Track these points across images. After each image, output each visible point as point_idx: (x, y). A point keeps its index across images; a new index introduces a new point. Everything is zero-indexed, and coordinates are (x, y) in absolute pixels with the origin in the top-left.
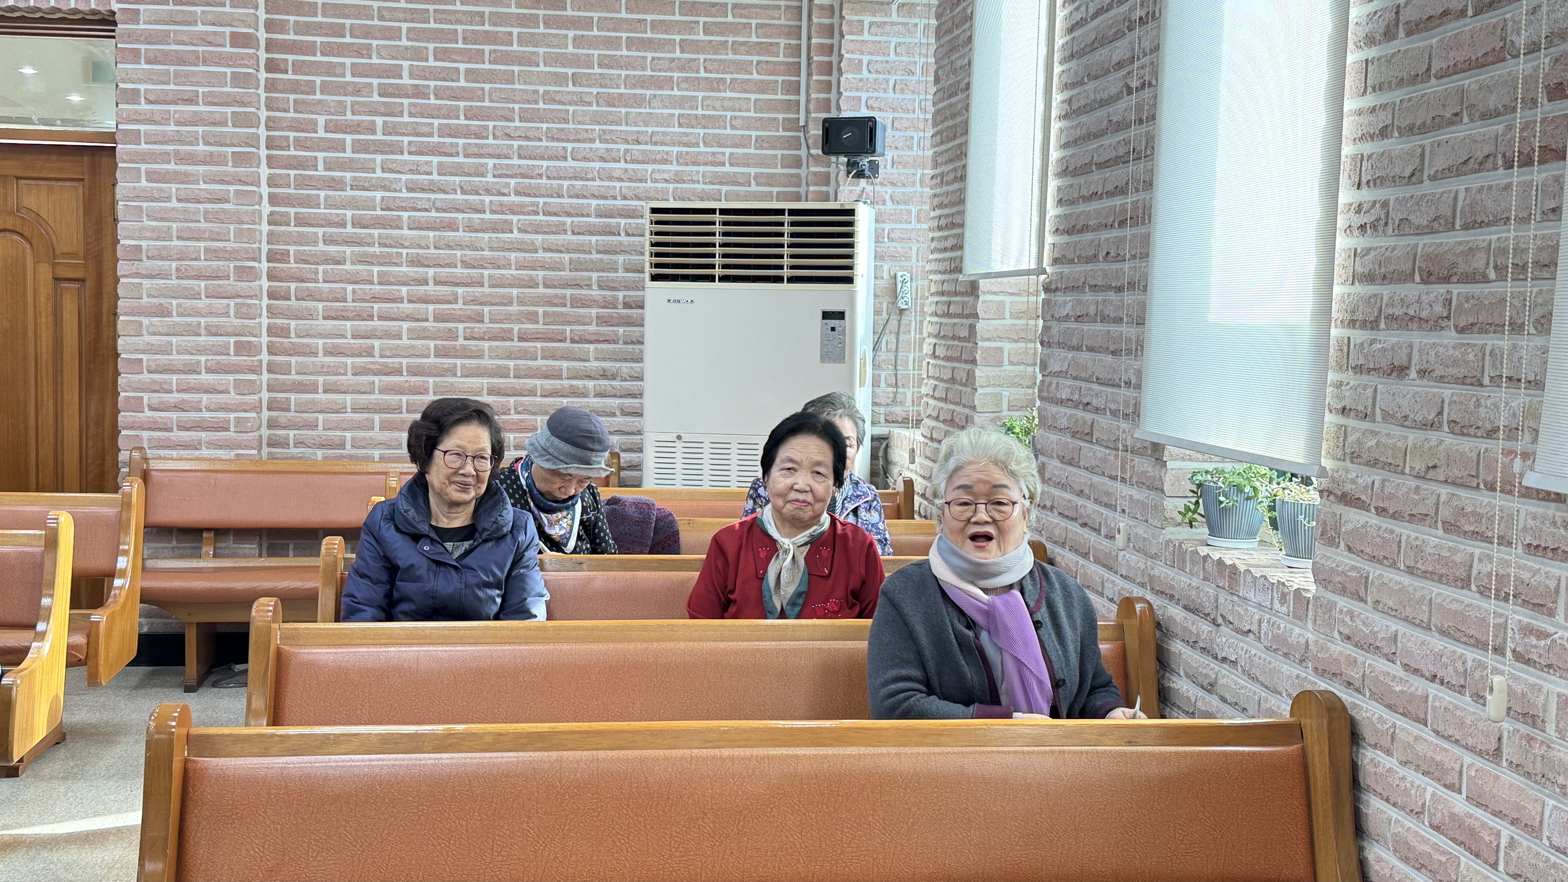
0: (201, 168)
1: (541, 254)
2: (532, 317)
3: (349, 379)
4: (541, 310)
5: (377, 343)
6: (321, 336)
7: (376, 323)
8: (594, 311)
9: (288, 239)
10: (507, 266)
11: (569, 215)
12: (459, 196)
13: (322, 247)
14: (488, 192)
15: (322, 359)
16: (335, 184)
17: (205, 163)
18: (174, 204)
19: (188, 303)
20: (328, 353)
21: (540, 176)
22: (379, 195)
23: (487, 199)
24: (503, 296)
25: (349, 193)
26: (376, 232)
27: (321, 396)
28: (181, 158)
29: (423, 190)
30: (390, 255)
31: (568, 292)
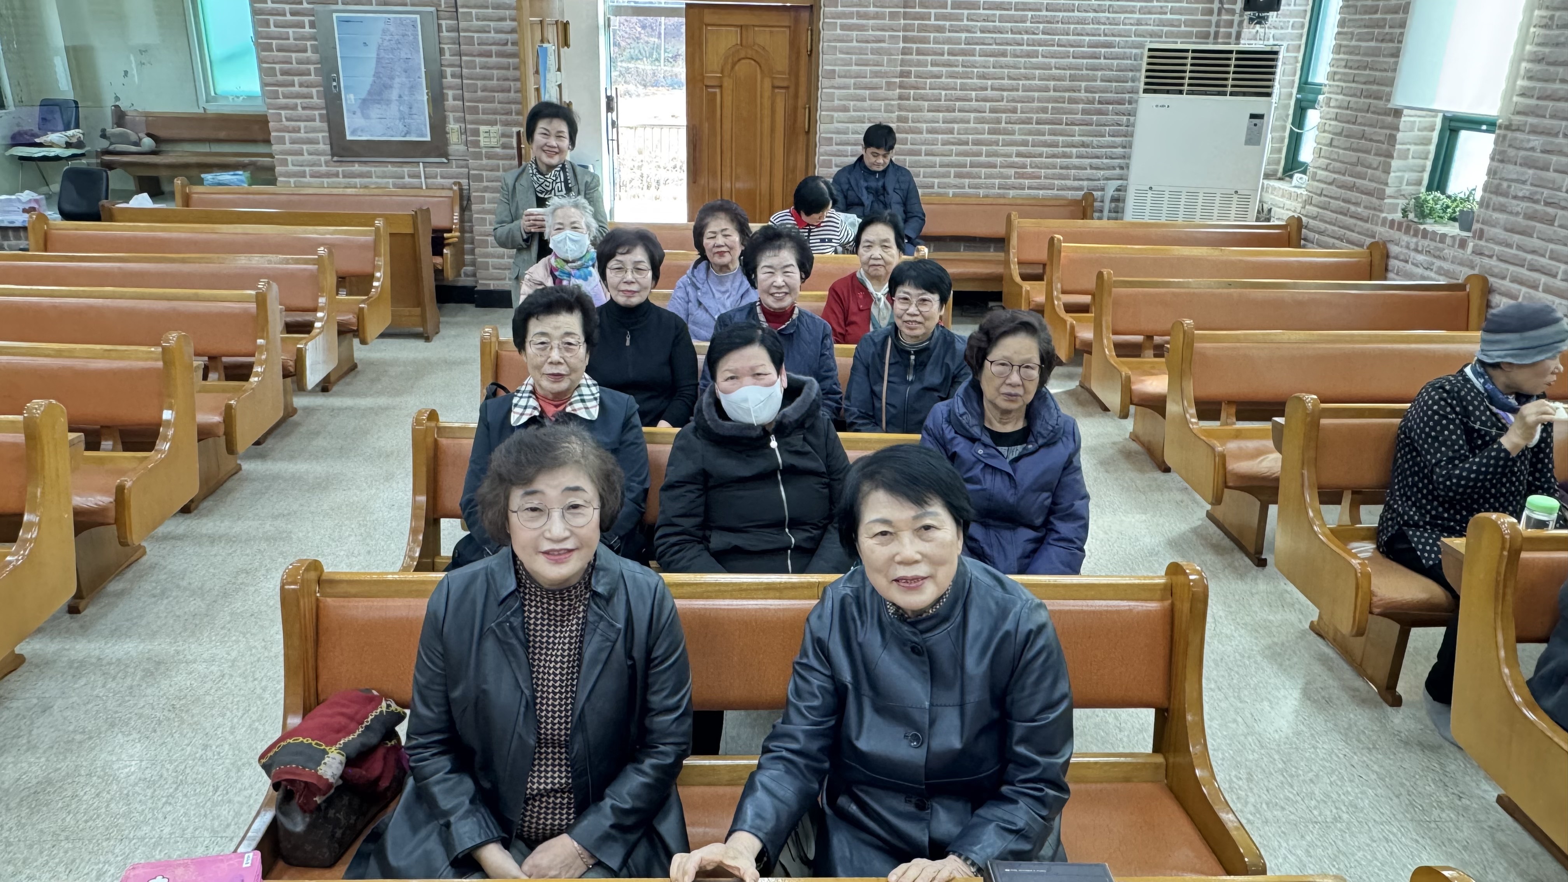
0: (871, 22)
1: (1054, 71)
2: (1045, 110)
3: (939, 148)
4: (1050, 106)
5: (956, 126)
6: (926, 122)
7: (957, 114)
8: (1081, 106)
9: (910, 63)
10: (1034, 78)
11: (1072, 46)
12: (1010, 36)
13: (929, 68)
14: (1027, 33)
15: (925, 136)
16: (940, 29)
17: (874, 18)
18: (855, 44)
19: (859, 104)
20: (930, 132)
21: (1058, 22)
22: (963, 35)
23: (1025, 37)
24: (1028, 97)
25: (948, 34)
26: (960, 58)
27: (923, 158)
28: (860, 16)
29: (990, 32)
30: (967, 72)
31: (1067, 95)
